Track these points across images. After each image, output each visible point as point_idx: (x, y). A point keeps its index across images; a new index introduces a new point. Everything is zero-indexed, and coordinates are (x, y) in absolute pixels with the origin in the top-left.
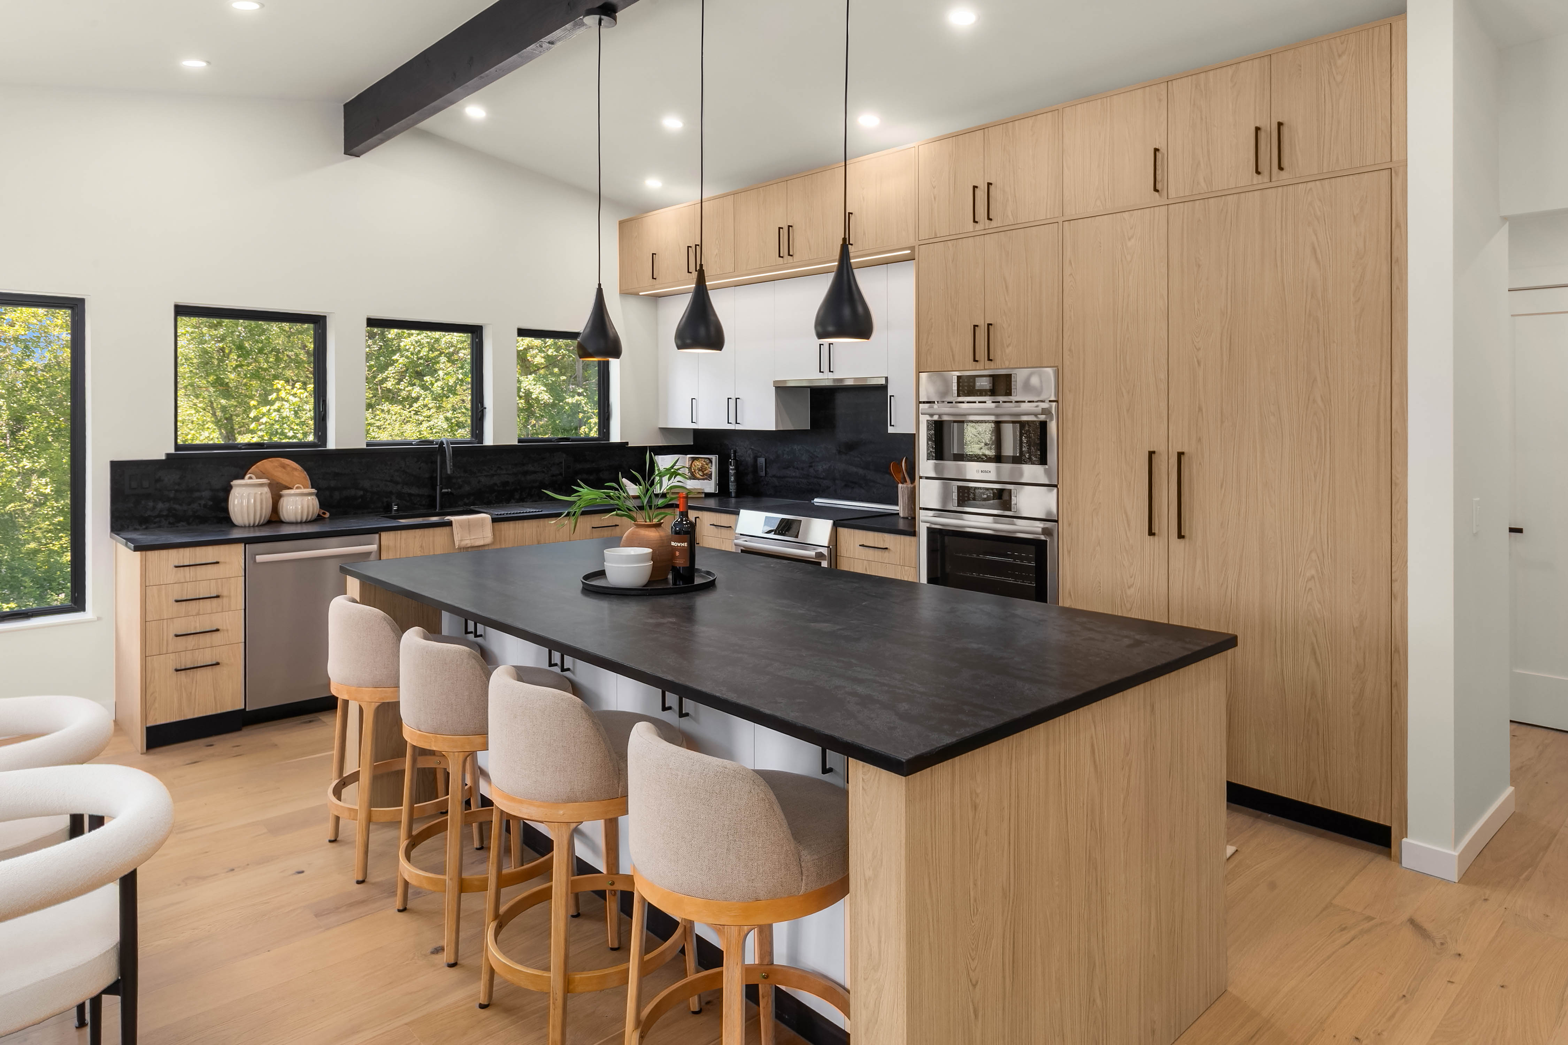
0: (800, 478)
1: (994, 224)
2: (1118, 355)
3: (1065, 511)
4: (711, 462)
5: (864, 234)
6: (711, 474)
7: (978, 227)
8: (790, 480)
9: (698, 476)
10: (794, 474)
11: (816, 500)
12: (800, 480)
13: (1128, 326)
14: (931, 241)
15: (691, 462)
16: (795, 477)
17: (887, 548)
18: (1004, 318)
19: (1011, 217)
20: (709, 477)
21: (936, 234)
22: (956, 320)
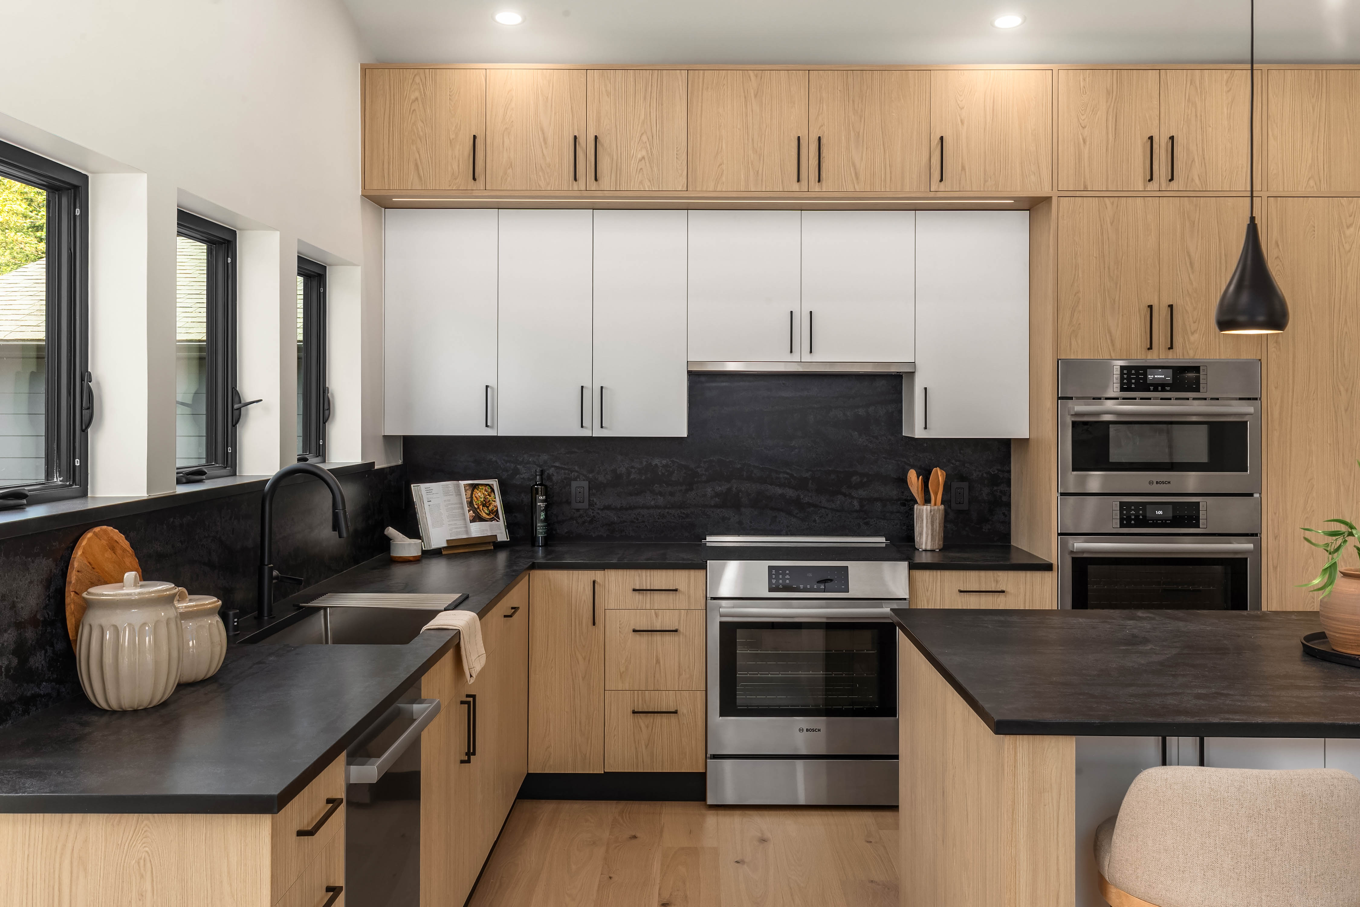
0: (665, 507)
1: (1174, 185)
2: (1335, 350)
3: (1270, 522)
4: (493, 490)
5: (963, 168)
6: (497, 510)
7: (1154, 186)
8: (644, 512)
9: (484, 515)
10: (652, 503)
11: (709, 539)
12: (667, 510)
13: (1346, 320)
14: (1078, 194)
15: (469, 492)
16: (657, 507)
17: (1003, 592)
18: (1188, 299)
19: (1197, 181)
20: (494, 515)
21: (1085, 186)
22: (1117, 298)
